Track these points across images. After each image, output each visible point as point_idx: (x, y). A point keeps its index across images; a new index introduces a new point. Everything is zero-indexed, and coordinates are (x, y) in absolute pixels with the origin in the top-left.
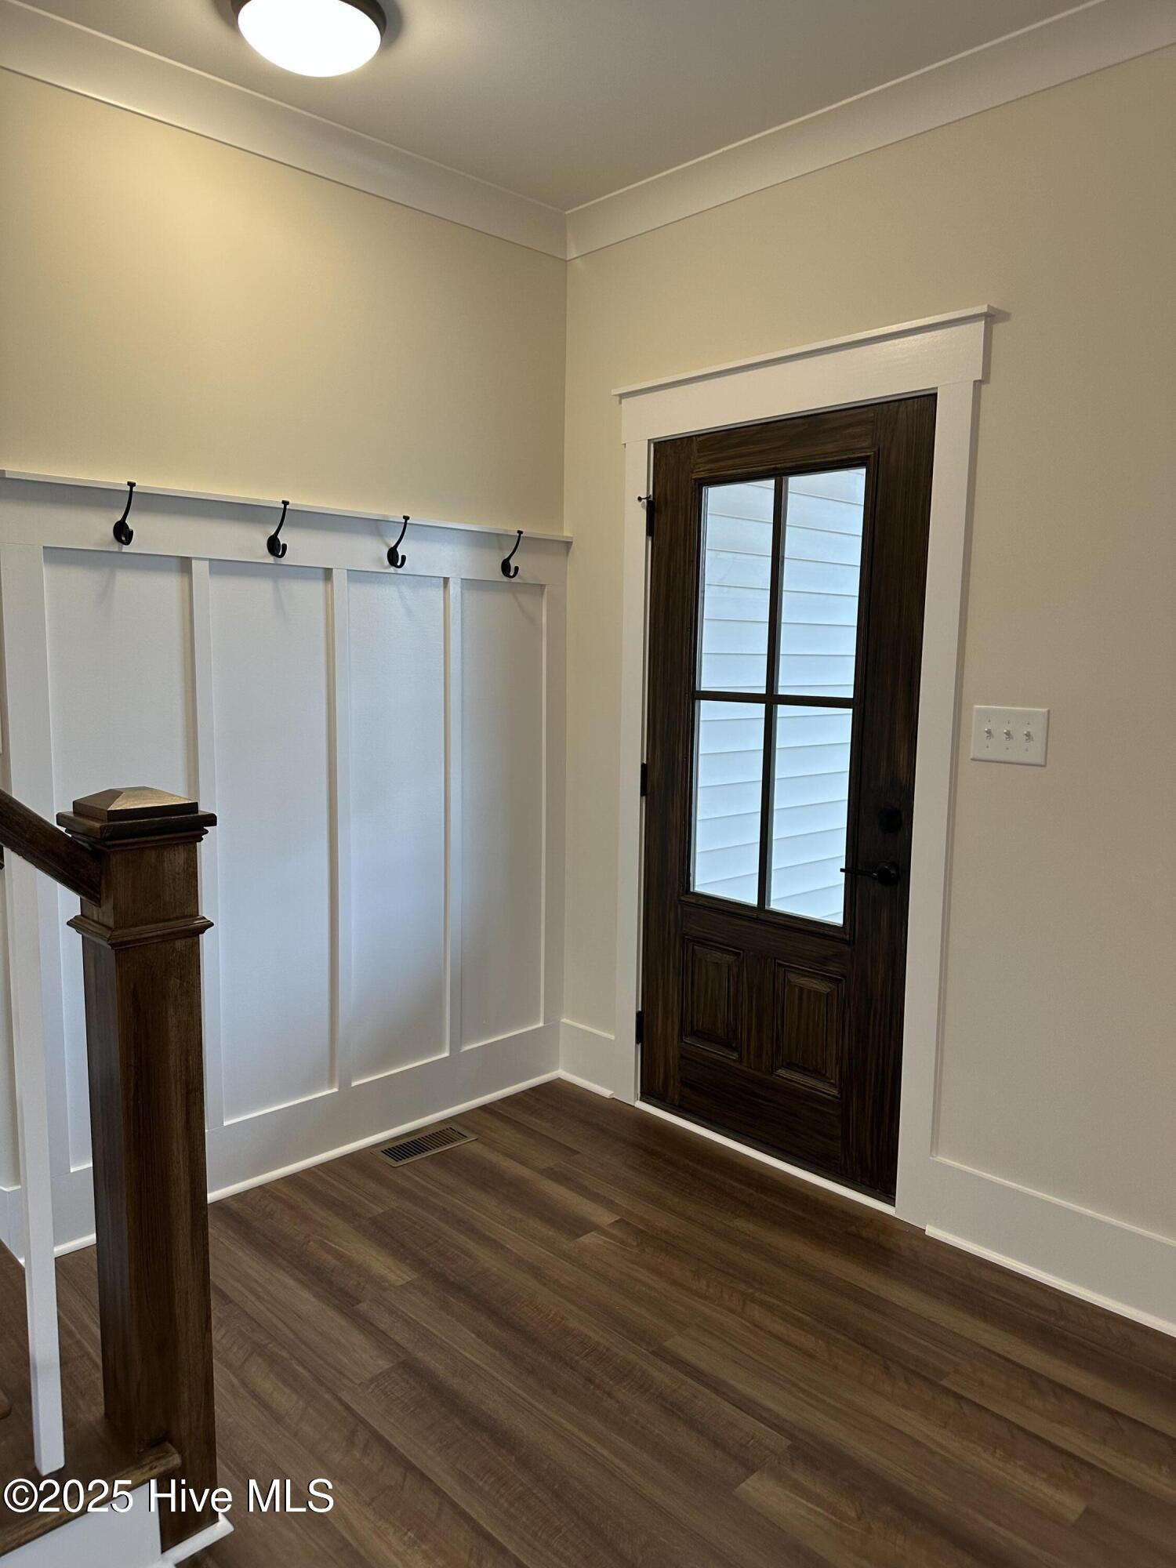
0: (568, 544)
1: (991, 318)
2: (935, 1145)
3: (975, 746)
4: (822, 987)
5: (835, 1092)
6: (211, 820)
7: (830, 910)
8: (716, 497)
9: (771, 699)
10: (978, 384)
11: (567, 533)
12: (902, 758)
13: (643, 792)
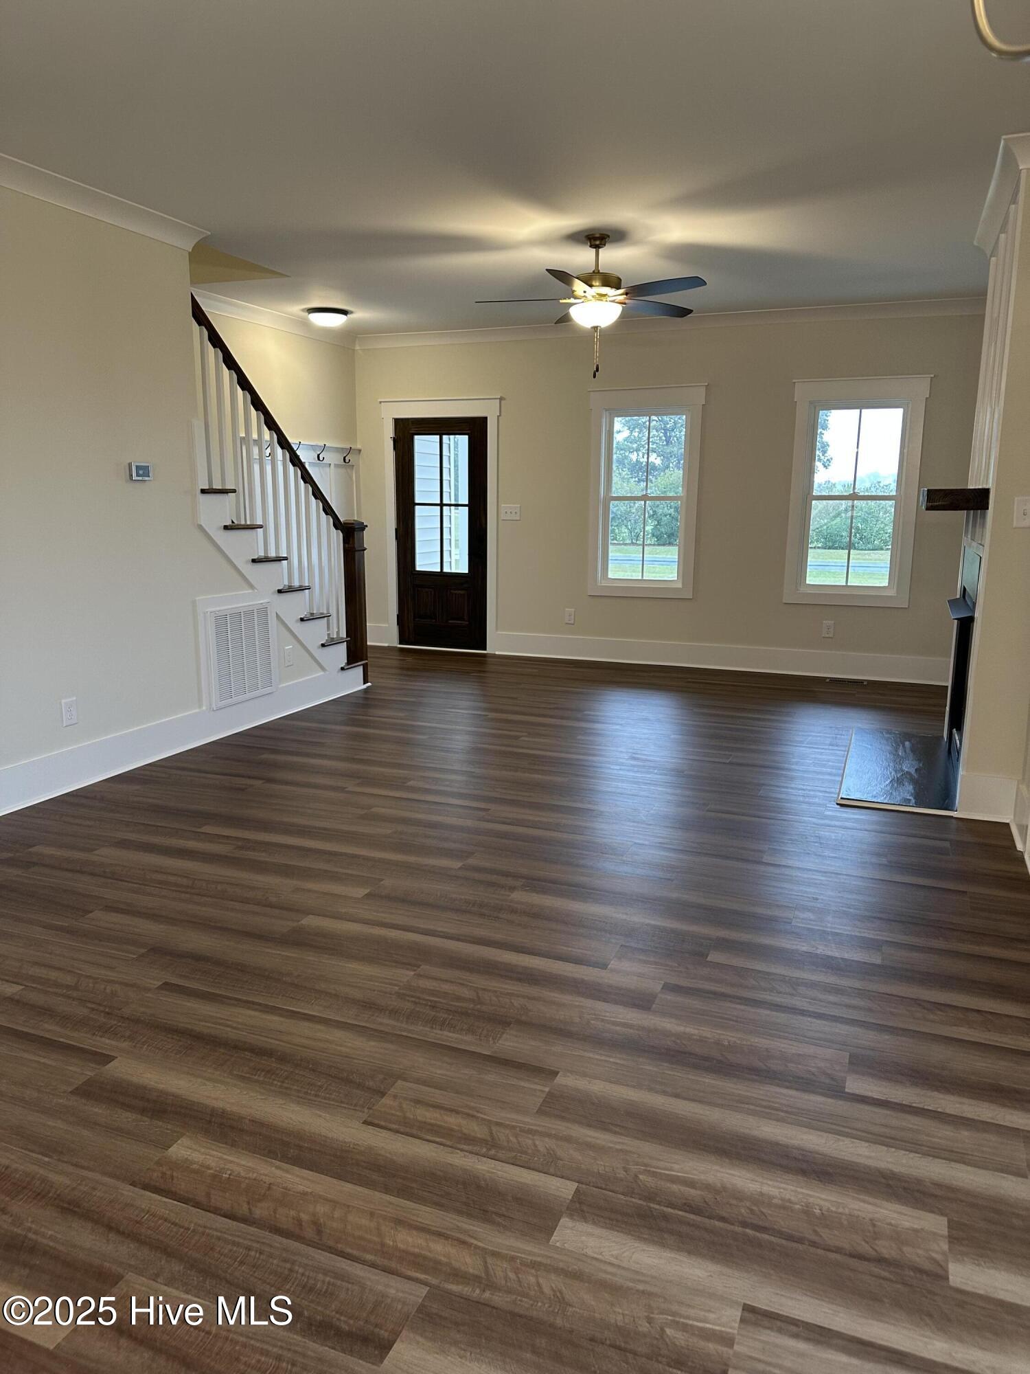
0: (360, 451)
1: (501, 399)
2: (497, 629)
3: (502, 516)
4: (462, 592)
5: (467, 623)
6: (367, 526)
7: (464, 569)
8: (418, 439)
9: (442, 505)
10: (498, 416)
11: (359, 447)
12: (484, 522)
13: (396, 538)
